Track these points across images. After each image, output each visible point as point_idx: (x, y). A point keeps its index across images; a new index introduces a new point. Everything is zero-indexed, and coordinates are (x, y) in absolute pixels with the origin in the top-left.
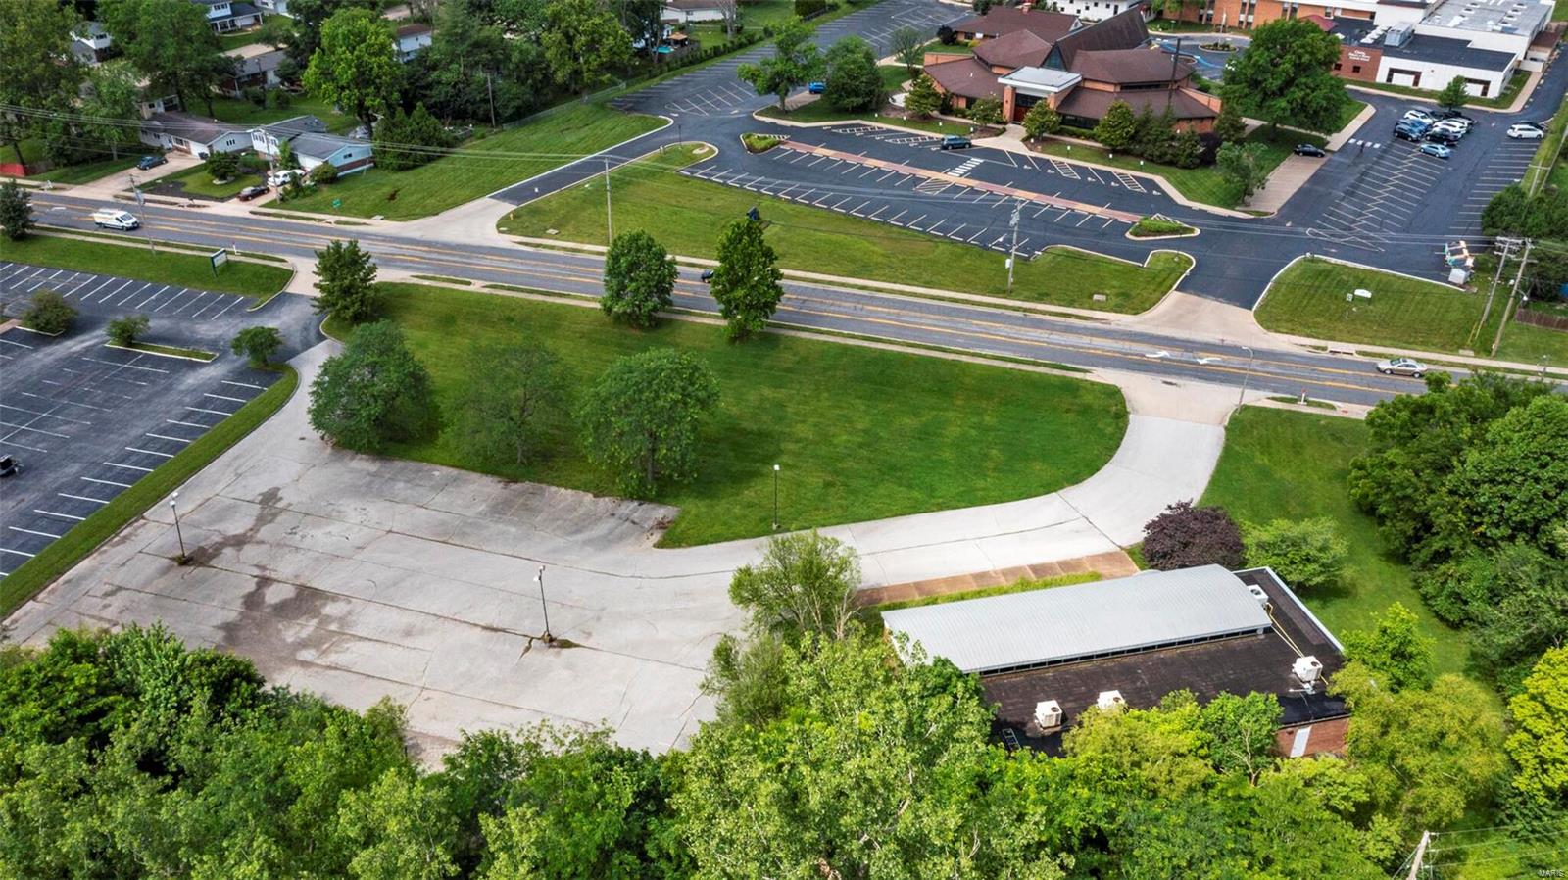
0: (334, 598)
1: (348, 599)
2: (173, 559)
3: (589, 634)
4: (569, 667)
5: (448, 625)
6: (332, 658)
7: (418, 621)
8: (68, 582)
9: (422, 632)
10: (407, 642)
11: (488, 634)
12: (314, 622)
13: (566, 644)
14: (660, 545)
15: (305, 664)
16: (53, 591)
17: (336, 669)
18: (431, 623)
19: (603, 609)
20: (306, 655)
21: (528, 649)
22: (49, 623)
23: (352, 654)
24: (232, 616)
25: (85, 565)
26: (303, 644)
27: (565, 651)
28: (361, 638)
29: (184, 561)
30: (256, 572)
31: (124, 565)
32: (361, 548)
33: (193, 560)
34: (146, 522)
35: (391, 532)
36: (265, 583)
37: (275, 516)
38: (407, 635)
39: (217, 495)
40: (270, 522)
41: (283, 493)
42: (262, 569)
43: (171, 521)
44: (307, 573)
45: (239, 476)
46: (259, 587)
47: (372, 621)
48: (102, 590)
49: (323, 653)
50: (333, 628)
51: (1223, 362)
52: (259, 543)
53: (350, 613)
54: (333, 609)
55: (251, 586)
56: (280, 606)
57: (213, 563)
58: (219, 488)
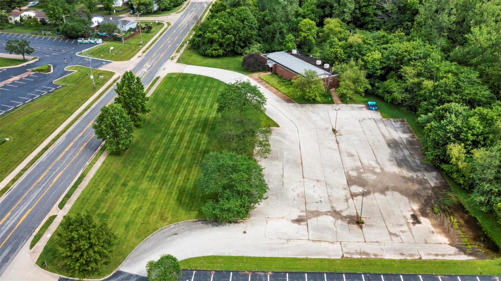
0: (348, 176)
1: (347, 173)
2: (361, 227)
3: (327, 128)
4: (342, 128)
5: (342, 149)
6: (374, 164)
7: (345, 155)
8: (402, 254)
9: (349, 153)
10: (356, 155)
11: (340, 143)
12: (364, 175)
13: (334, 130)
15: (382, 169)
17: (378, 163)
18: (344, 153)
21: (340, 135)
22: (426, 243)
27: (337, 129)
28: (361, 162)
29: (360, 223)
30: (351, 200)
31: (377, 242)
32: (318, 181)
33: (358, 222)
34: (346, 253)
35: (303, 178)
36: (353, 195)
37: (312, 212)
38: (352, 155)
39: (309, 240)
40: (317, 211)
41: (296, 217)
42: (347, 200)
43: (337, 246)
44: (341, 187)
45: (288, 240)
46: (359, 195)
47: (352, 165)
48: (396, 238)
49: (374, 168)
50: (362, 170)
51: (149, 64)
52: (333, 208)
53: (352, 170)
54: (354, 174)
55: (360, 197)
56: (363, 186)
57: (354, 215)
58: (302, 242)
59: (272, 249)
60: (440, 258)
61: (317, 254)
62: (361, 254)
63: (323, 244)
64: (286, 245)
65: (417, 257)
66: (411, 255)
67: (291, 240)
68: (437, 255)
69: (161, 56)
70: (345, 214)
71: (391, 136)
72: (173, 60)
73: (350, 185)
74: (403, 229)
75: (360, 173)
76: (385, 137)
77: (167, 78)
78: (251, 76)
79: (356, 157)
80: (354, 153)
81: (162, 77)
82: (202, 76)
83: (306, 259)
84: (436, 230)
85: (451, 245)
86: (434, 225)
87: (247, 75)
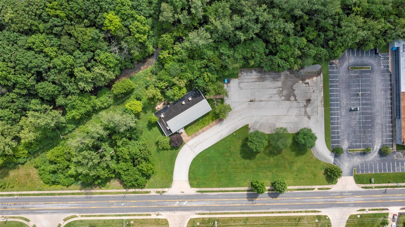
0: (285, 100)
1: (283, 100)
2: (311, 100)
3: (249, 104)
4: (248, 97)
6: (277, 89)
7: (271, 99)
9: (269, 98)
10: (270, 95)
11: (261, 100)
13: (250, 101)
14: (248, 125)
15: (280, 87)
19: (249, 109)
20: (281, 89)
21: (255, 99)
22: (317, 83)
23: (275, 91)
24: (295, 92)
25: (322, 95)
26: (282, 91)
27: (250, 100)
28: (276, 94)
31: (317, 97)
32: (288, 111)
33: (309, 101)
34: (322, 105)
35: (286, 115)
36: (296, 100)
37: (305, 114)
38: (271, 97)
39: (317, 115)
40: (304, 112)
41: (308, 119)
42: (298, 102)
43: (319, 108)
44: (291, 103)
45: (318, 121)
46: (296, 98)
47: (277, 98)
48: (315, 91)
49: (279, 90)
50: (281, 95)
51: (174, 204)
52: (302, 107)
53: (281, 98)
54: (283, 98)
55: (297, 98)
56: (290, 96)
57: (305, 101)
58: (318, 117)
59: (321, 125)
60: (322, 81)
61: (322, 113)
62: (322, 102)
63: (318, 111)
64: (320, 122)
66: (322, 89)
68: (321, 82)
69: (157, 201)
70: (305, 104)
71: (254, 79)
72: (163, 192)
73: (290, 100)
74: (311, 88)
75: (283, 96)
76: (256, 81)
77: (198, 186)
78: (188, 141)
79: (272, 95)
80: (269, 96)
81: (198, 189)
82: (190, 168)
83: (325, 116)
84: (311, 80)
85: (317, 77)
86: (309, 79)
87: (185, 143)
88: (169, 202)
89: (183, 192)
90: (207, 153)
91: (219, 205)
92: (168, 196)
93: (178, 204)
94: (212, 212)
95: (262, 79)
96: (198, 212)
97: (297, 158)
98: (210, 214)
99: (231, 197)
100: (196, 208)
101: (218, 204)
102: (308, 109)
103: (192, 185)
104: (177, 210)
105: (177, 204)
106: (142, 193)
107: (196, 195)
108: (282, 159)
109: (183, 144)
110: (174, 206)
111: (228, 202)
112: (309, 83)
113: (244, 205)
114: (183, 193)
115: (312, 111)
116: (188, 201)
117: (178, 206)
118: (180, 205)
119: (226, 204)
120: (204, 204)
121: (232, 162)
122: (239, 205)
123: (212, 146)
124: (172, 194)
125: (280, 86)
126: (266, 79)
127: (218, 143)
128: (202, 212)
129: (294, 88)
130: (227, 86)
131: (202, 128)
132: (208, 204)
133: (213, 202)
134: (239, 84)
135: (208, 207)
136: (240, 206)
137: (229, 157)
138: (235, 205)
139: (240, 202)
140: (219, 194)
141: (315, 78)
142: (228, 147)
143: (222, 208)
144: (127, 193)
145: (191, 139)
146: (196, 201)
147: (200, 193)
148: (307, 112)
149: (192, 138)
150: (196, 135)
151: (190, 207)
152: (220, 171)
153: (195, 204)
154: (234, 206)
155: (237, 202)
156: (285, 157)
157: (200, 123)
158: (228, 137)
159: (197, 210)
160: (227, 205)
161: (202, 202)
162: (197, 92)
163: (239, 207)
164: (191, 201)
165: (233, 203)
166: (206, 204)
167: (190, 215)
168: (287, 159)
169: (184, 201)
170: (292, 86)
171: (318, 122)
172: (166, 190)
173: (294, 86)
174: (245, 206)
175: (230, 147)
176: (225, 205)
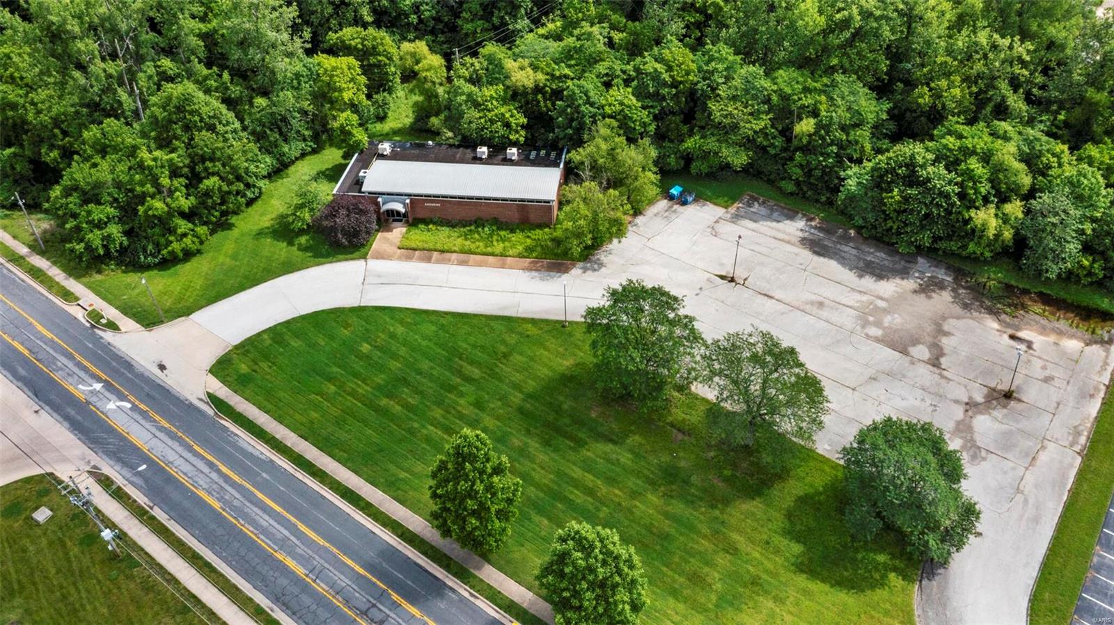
0: (878, 340)
1: (868, 336)
2: (1019, 400)
3: (708, 280)
4: (721, 264)
5: (795, 303)
6: (865, 298)
7: (815, 310)
8: (1092, 396)
9: (812, 303)
10: (821, 299)
11: (770, 293)
12: (886, 325)
13: (722, 277)
15: (882, 299)
16: (1097, 389)
17: (860, 292)
18: (808, 308)
19: (697, 295)
20: (882, 304)
21: (745, 280)
22: (1077, 362)
23: (852, 299)
24: (945, 341)
25: (1094, 408)
26: (885, 311)
27: (723, 274)
28: (851, 307)
29: (1008, 395)
30: (945, 373)
31: (1058, 404)
32: (873, 379)
33: (1003, 396)
34: (1072, 445)
35: (854, 389)
36: (935, 362)
37: (958, 430)
38: (821, 305)
39: (1027, 469)
40: (958, 423)
42: (943, 377)
43: (1051, 446)
44: (907, 365)
45: (1018, 491)
46: (937, 359)
47: (847, 319)
48: (1056, 382)
49: (871, 303)
50: (871, 319)
51: (83, 381)
52: (957, 402)
53: (863, 327)
54: (875, 331)
55: (943, 360)
56: (916, 342)
57: (985, 390)
58: (1030, 478)
59: (1036, 520)
61: (1064, 477)
62: (1078, 433)
63: (1043, 457)
64: (1031, 501)
65: (1103, 388)
67: (1021, 487)
69: (50, 335)
70: (979, 398)
71: (789, 234)
72: (112, 326)
73: (904, 352)
74: (1038, 364)
75: (878, 324)
76: (789, 242)
77: (239, 383)
78: (380, 256)
79: (827, 302)
80: (814, 298)
81: (223, 392)
82: (288, 322)
83: (1074, 494)
84: (1052, 338)
85: (1087, 345)
86: (1041, 334)
87: (364, 257)
88: (79, 365)
89: (162, 367)
90: (402, 323)
91: (216, 505)
92: (107, 348)
93: (93, 392)
94: (158, 513)
95: (817, 247)
96: (109, 469)
97: (802, 580)
98: (140, 513)
99: (306, 507)
100: (123, 451)
101: (219, 500)
102: (986, 425)
103: (221, 368)
104: (56, 408)
105: (86, 388)
106: (50, 288)
107: (191, 405)
108: (705, 530)
109: (357, 254)
110: (71, 388)
111: (265, 520)
112: (1035, 346)
113: (321, 587)
114: (157, 371)
115: (1006, 443)
116: (135, 408)
117: (82, 397)
118: (93, 399)
119: (253, 522)
120: (172, 456)
121: (462, 401)
122: (300, 571)
123: (446, 313)
124: (123, 349)
125: (886, 296)
126: (835, 254)
127: (475, 315)
128: (119, 480)
129: (946, 328)
130: (671, 207)
131: (470, 252)
132: (186, 468)
133: (214, 476)
134: (717, 222)
135: (170, 479)
136: (297, 580)
137: (468, 379)
138: (279, 556)
139: (318, 561)
140: (271, 461)
141: (1073, 345)
142: (503, 348)
143: (213, 526)
144: (17, 259)
145: (400, 258)
146: (162, 429)
147: (210, 411)
148: (976, 429)
149: (409, 258)
150: (429, 260)
151: (111, 431)
152: (384, 402)
153: (140, 435)
154: (268, 559)
155: (301, 549)
156: (735, 536)
157: (476, 236)
158: (534, 322)
159: (119, 460)
160: (248, 530)
161: (176, 445)
162: (553, 155)
163: (283, 581)
164: (144, 414)
165: (283, 544)
166: (179, 462)
167: (65, 460)
168: (733, 550)
169: (122, 397)
170: (944, 318)
171: (1019, 497)
172: (127, 324)
173: (952, 322)
174: (320, 600)
175: (505, 356)
176: (241, 524)
